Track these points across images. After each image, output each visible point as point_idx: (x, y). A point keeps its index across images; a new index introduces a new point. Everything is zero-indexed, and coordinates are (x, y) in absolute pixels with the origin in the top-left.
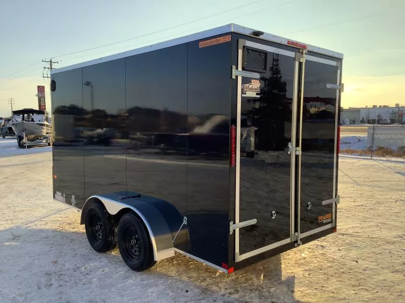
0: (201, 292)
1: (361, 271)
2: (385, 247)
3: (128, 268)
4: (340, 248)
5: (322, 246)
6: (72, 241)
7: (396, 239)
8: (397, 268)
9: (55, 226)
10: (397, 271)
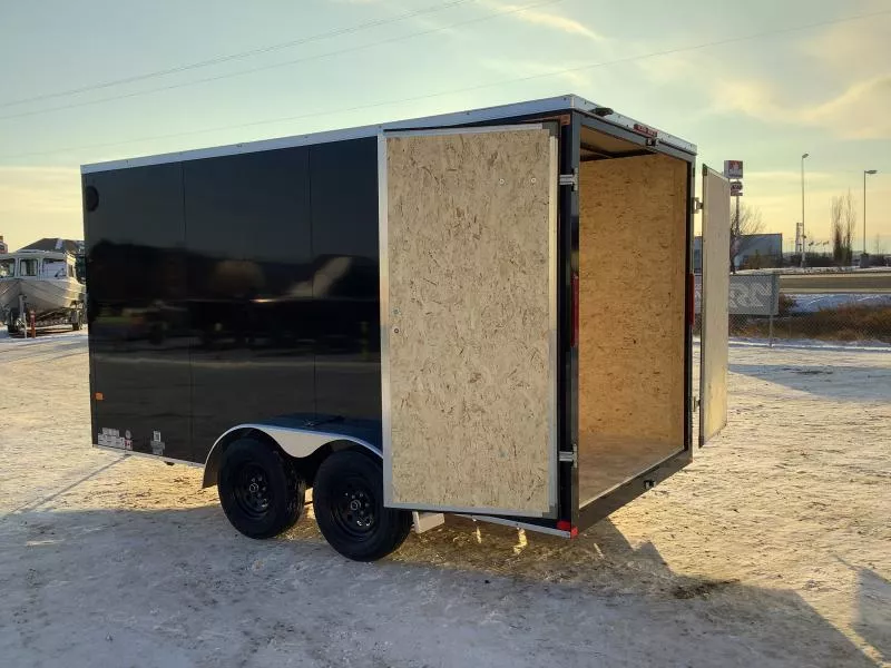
0: (512, 580)
1: (749, 523)
2: (765, 484)
3: (345, 559)
4: (696, 492)
5: (665, 492)
6: (179, 525)
7: (776, 472)
8: (803, 514)
9: (113, 503)
10: (805, 518)
